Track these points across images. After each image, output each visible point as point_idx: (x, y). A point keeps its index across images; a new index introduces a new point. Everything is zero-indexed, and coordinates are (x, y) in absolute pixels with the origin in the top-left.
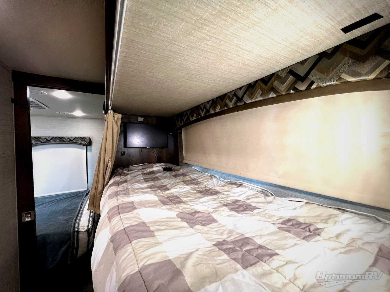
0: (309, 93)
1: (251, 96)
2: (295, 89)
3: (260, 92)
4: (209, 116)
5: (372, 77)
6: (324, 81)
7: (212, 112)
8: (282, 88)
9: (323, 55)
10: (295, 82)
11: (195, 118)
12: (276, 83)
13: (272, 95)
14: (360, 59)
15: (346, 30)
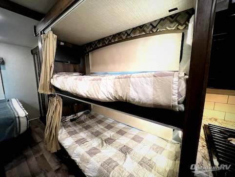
0: (157, 33)
1: (135, 33)
2: (152, 31)
3: (138, 32)
4: (110, 43)
5: (174, 28)
6: (162, 29)
7: (113, 41)
8: (148, 31)
9: (162, 19)
10: (152, 28)
11: (101, 45)
12: (145, 28)
13: (143, 33)
14: (172, 22)
15: (170, 11)
